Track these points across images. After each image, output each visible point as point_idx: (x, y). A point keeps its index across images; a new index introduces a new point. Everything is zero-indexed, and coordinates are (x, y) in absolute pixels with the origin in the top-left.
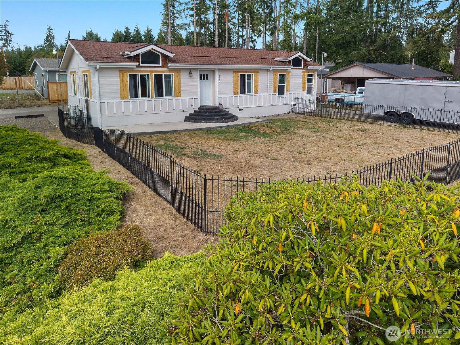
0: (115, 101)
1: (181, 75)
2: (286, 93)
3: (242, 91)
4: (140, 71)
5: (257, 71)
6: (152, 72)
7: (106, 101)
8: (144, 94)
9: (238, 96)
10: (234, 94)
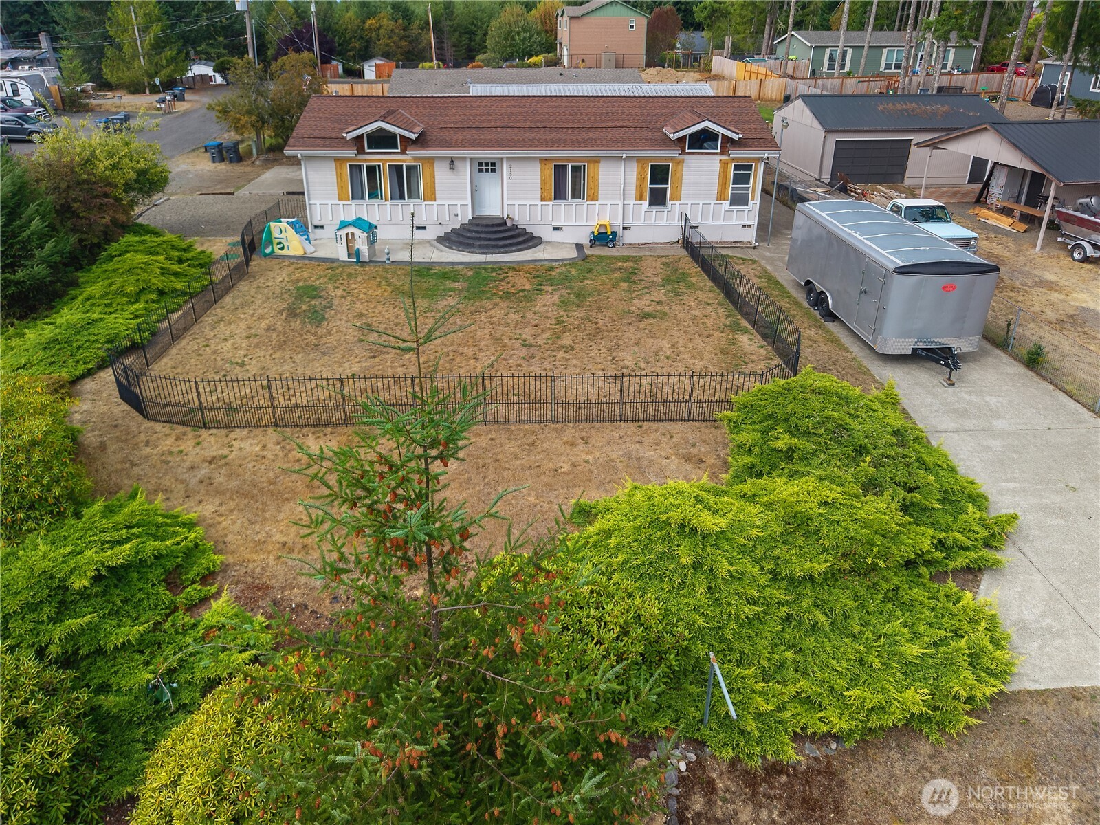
0: (330, 203)
1: (436, 165)
2: (669, 203)
3: (560, 194)
4: (366, 161)
5: (596, 160)
6: (386, 161)
7: (318, 203)
8: (373, 195)
9: (551, 203)
10: (543, 200)
